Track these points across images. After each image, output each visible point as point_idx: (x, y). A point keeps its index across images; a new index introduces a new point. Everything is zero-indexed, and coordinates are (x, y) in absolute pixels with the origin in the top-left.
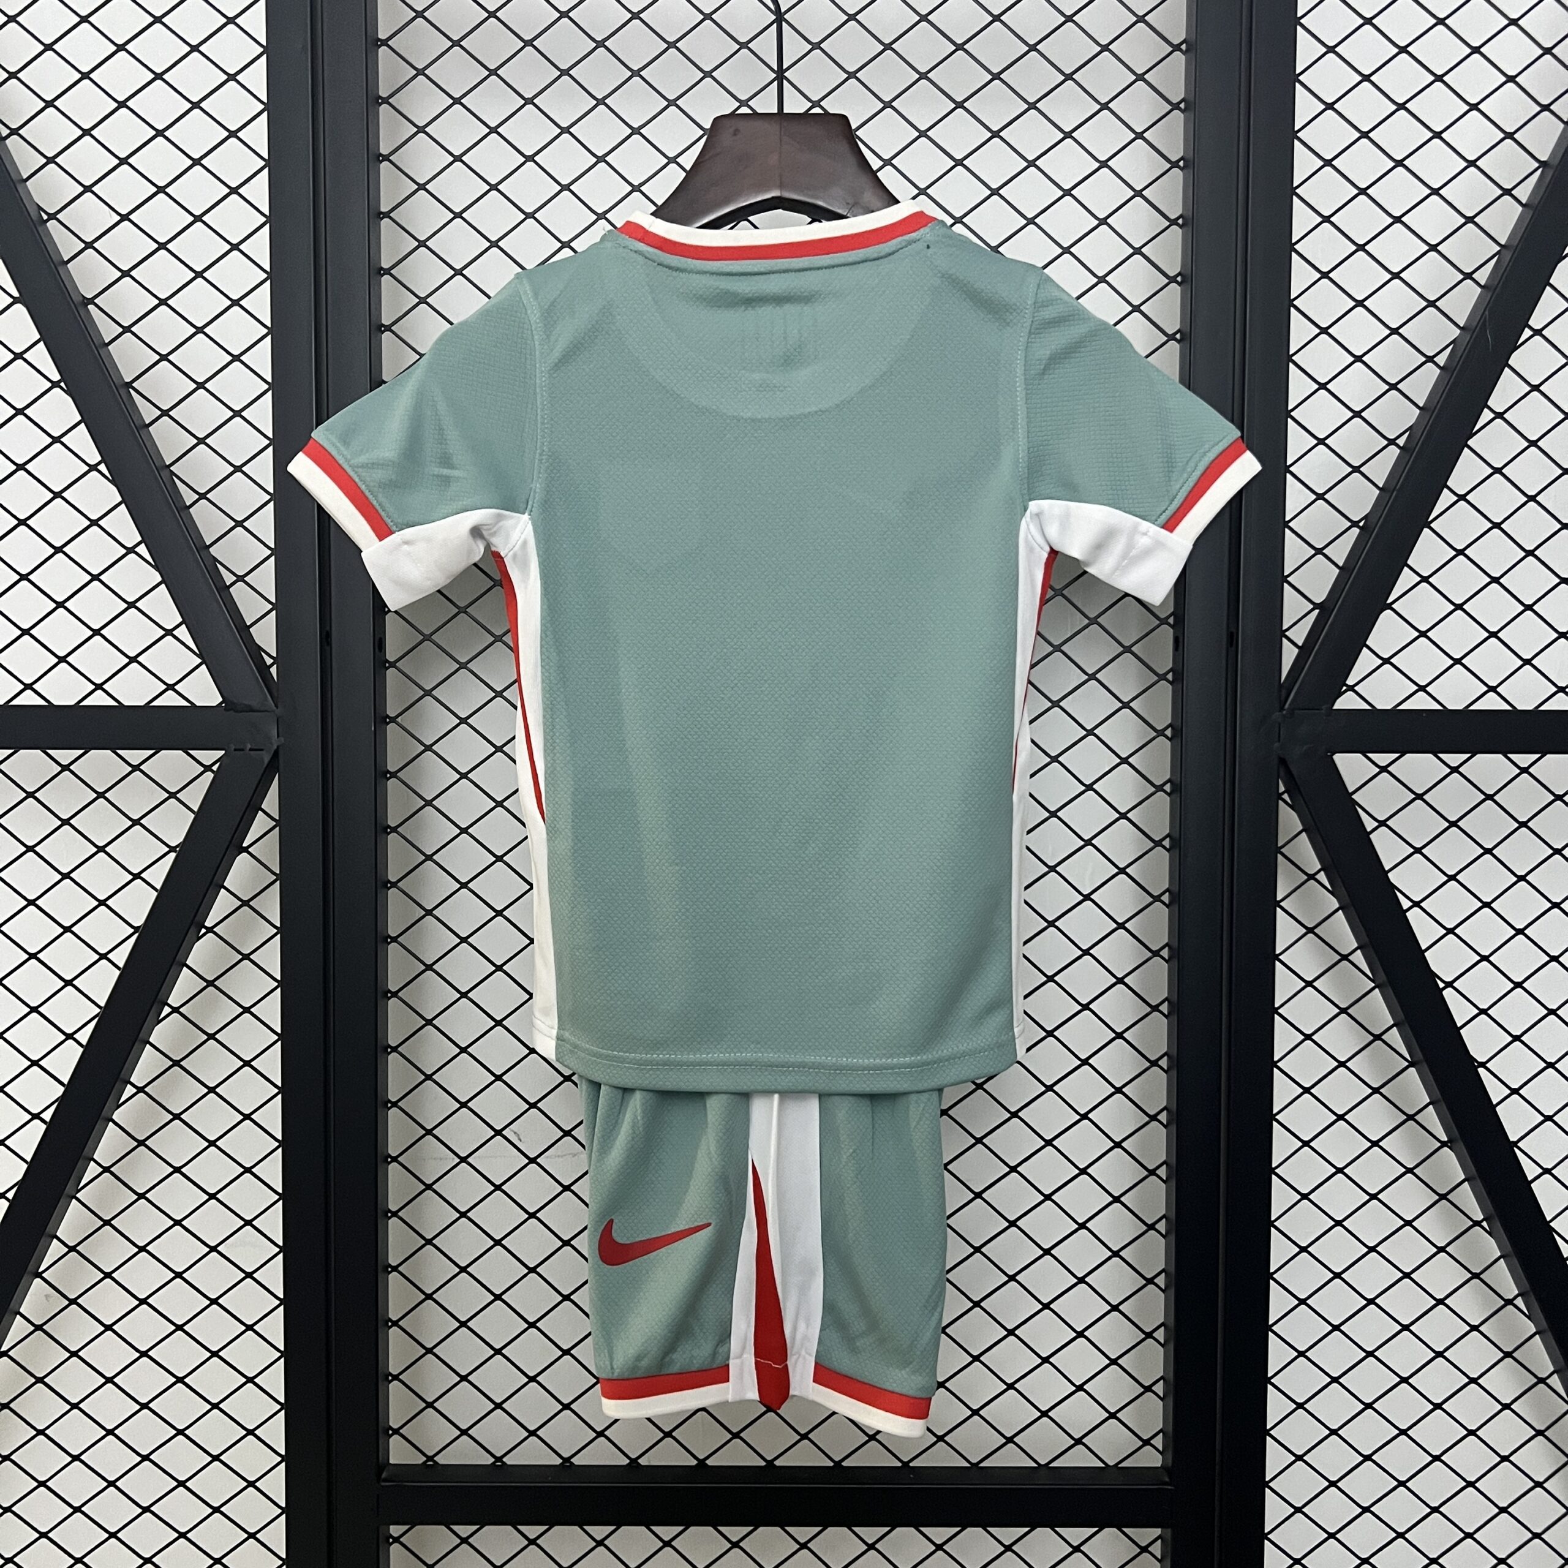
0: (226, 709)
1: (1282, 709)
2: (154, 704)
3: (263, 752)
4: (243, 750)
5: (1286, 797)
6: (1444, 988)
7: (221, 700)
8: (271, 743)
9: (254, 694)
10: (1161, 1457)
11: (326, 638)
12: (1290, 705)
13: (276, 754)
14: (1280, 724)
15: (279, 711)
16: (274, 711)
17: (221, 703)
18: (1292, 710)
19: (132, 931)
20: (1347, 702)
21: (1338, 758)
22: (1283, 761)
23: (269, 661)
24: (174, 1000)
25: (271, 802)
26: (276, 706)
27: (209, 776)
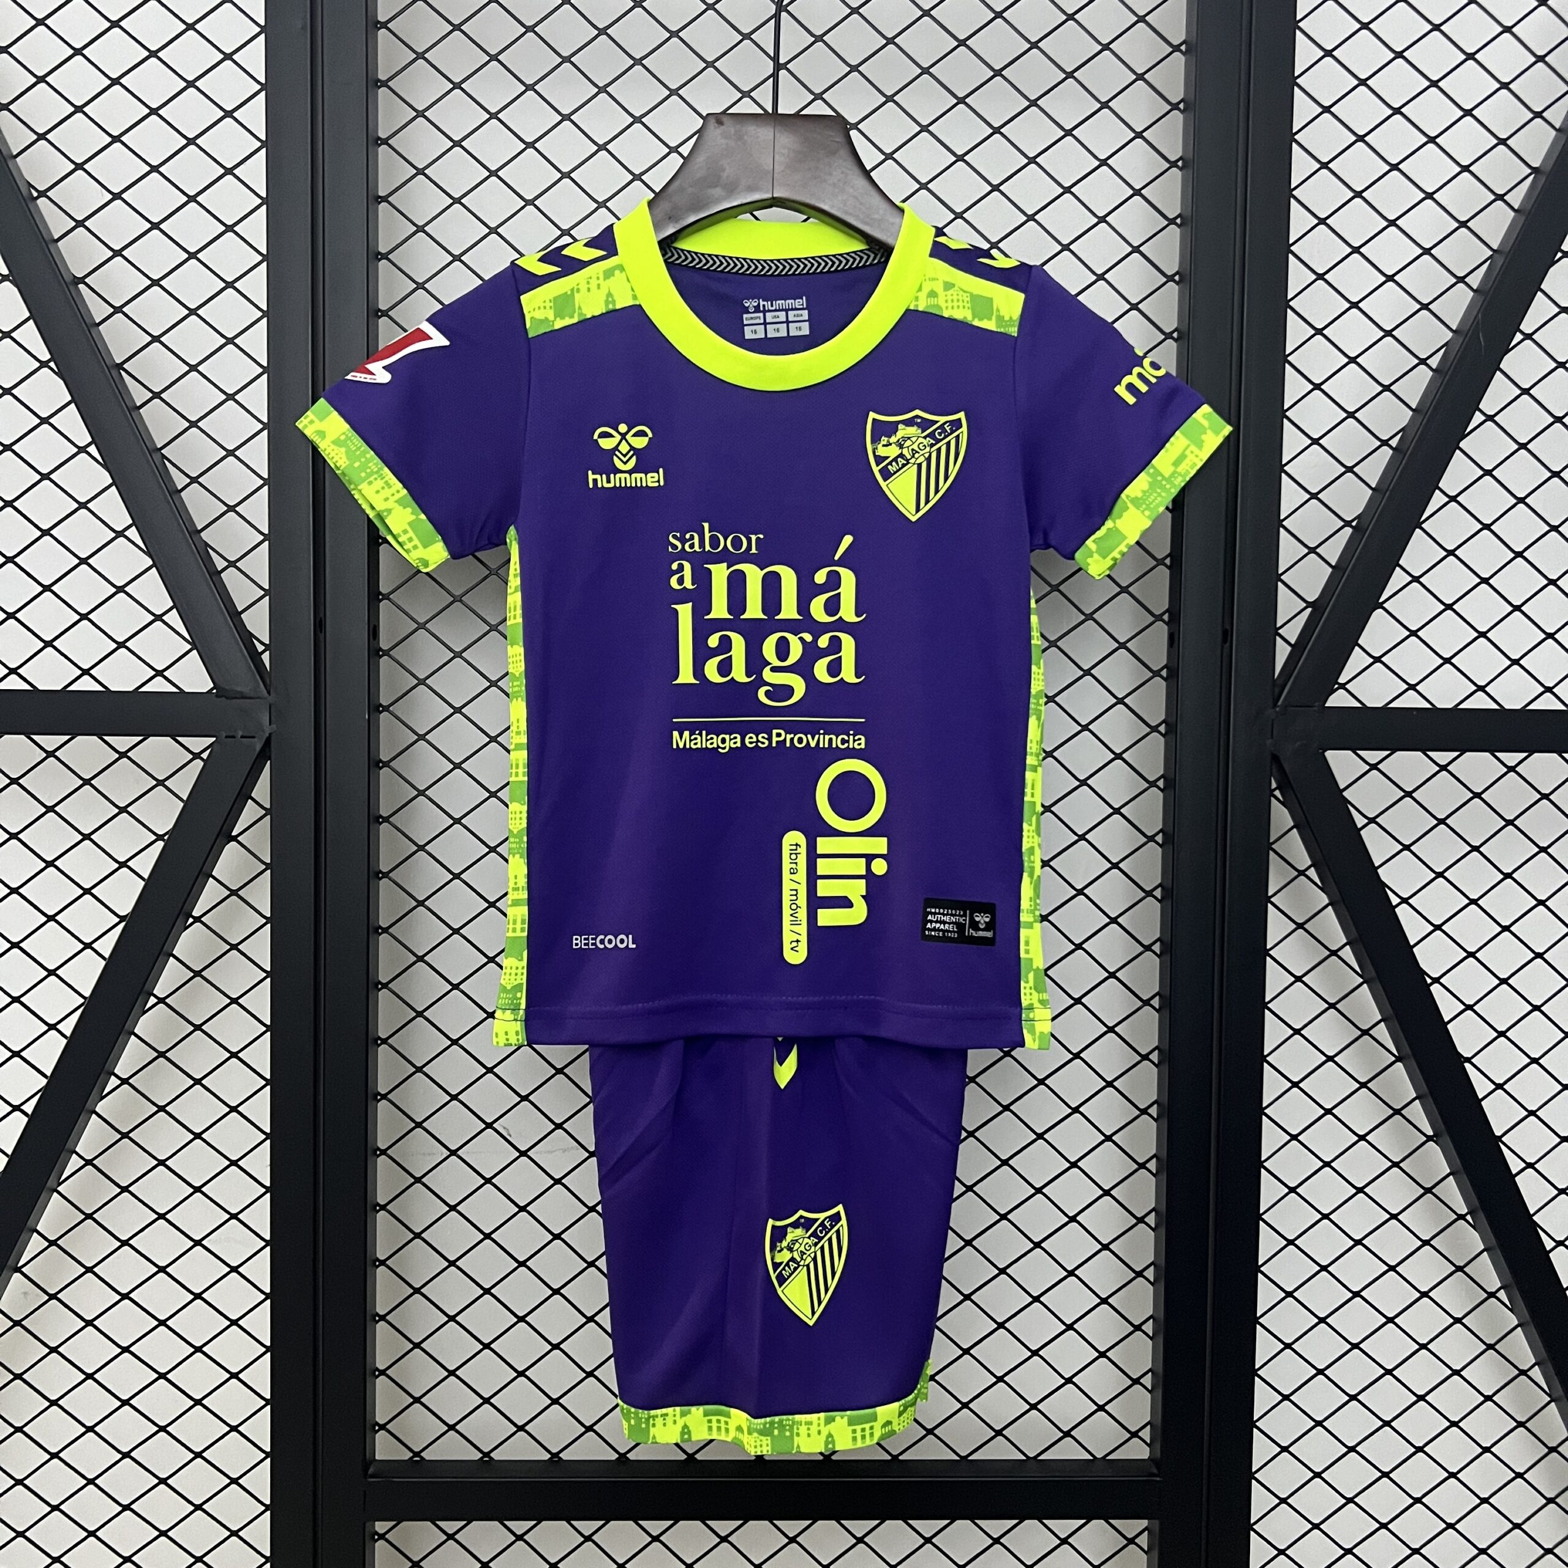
0: (217, 695)
1: (1275, 705)
2: (143, 689)
3: (256, 740)
4: (233, 737)
5: (1277, 793)
6: (1431, 984)
7: (212, 685)
8: (263, 731)
9: (244, 681)
10: (1148, 1449)
11: (320, 625)
12: (1283, 701)
13: (268, 741)
14: (1273, 720)
15: (271, 699)
16: (265, 698)
17: (212, 689)
18: (1285, 707)
19: (117, 920)
20: (1338, 700)
21: (1329, 754)
22: (1275, 758)
23: (260, 648)
24: (160, 990)
25: (262, 790)
26: (269, 693)
27: (198, 764)
